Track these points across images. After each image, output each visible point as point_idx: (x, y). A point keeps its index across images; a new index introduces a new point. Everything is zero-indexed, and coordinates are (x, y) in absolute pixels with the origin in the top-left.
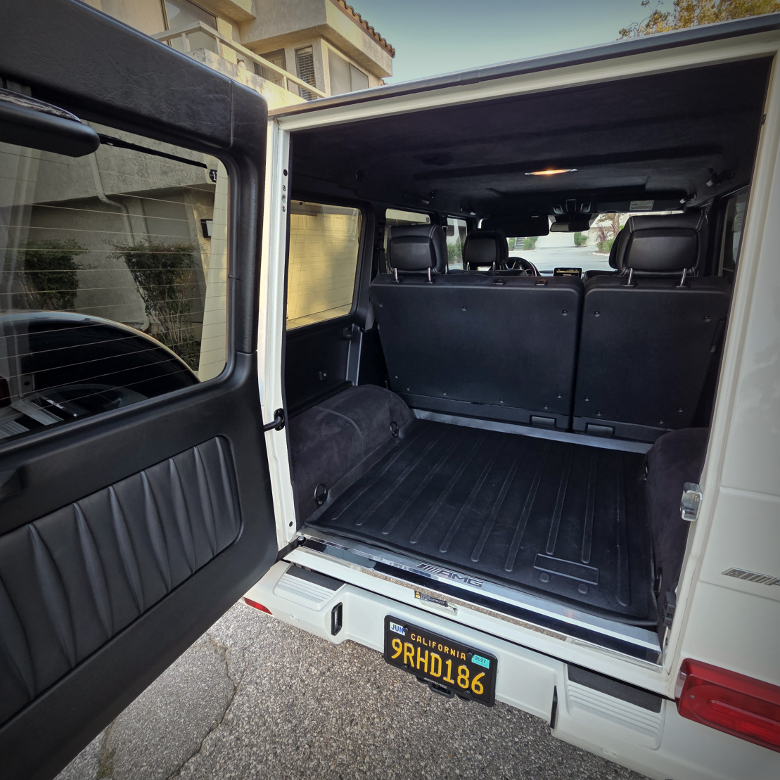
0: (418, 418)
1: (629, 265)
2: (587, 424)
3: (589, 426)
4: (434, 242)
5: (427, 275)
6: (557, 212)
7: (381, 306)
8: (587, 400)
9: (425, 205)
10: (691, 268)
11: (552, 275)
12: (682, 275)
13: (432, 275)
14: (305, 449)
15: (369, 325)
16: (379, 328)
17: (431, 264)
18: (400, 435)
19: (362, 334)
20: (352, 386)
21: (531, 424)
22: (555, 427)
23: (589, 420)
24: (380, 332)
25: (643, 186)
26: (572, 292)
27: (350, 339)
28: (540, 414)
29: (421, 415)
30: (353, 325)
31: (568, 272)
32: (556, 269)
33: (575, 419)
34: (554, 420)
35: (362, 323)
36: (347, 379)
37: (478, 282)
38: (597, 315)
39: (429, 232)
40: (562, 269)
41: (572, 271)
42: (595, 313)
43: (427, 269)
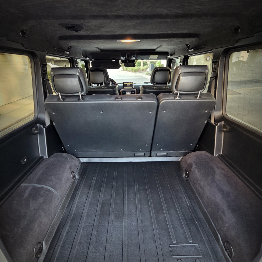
0: (83, 162)
1: (178, 89)
2: (157, 153)
3: (158, 154)
4: (81, 78)
5: (79, 96)
6: (123, 59)
7: (54, 113)
8: (157, 145)
9: (67, 54)
10: (202, 90)
11: (122, 85)
12: (198, 93)
13: (82, 96)
14: (20, 230)
15: (48, 123)
16: (54, 124)
17: (81, 91)
18: (77, 177)
19: (44, 129)
20: (44, 159)
21: (134, 156)
22: (144, 156)
23: (157, 152)
24: (55, 127)
25: (155, 50)
26: (154, 103)
27: (38, 133)
28: (138, 152)
29: (84, 160)
30: (38, 125)
31: (128, 83)
32: (124, 83)
33: (152, 152)
34: (144, 154)
35: (43, 123)
36: (40, 156)
37: (108, 99)
38: (164, 112)
39: (77, 72)
40: (126, 82)
41: (130, 83)
42: (163, 111)
43: (78, 93)
